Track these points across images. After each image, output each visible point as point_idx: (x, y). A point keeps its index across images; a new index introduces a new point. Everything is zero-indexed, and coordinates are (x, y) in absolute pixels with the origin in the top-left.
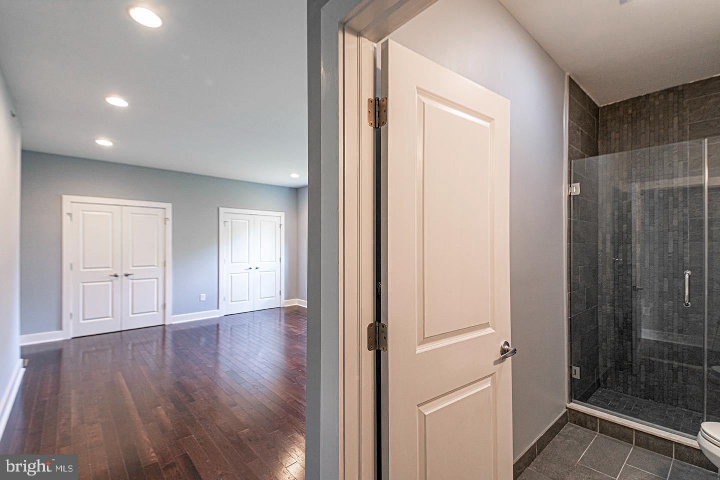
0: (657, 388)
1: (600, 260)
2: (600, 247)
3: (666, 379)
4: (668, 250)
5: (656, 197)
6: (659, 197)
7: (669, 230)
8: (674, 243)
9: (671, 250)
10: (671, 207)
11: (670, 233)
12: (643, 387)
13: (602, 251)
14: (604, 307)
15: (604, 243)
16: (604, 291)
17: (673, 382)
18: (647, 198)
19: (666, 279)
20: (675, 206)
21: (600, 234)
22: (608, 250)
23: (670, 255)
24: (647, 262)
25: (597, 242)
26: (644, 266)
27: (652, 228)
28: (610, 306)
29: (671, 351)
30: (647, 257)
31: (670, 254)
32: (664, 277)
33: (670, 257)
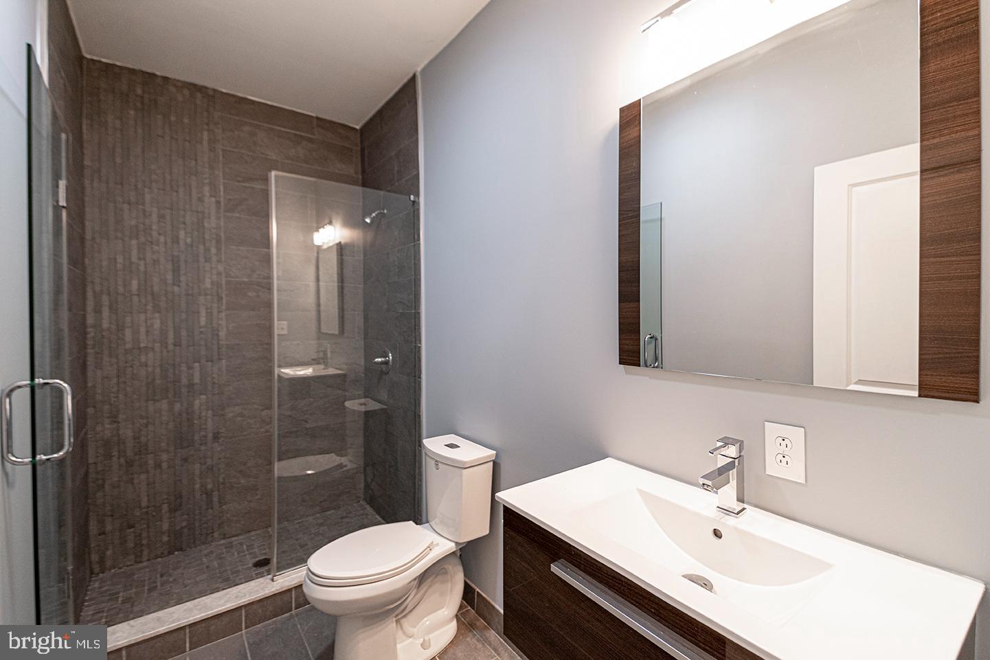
0: (185, 530)
1: (90, 342)
2: (90, 320)
3: (197, 512)
4: (199, 323)
5: (182, 243)
6: (186, 244)
7: (199, 294)
8: (207, 313)
9: (203, 321)
10: (202, 259)
11: (202, 299)
12: (165, 539)
13: (94, 326)
14: (99, 428)
15: (98, 311)
16: (99, 397)
17: (207, 509)
18: (169, 240)
19: (197, 364)
20: (208, 260)
21: (90, 294)
22: (105, 325)
23: (202, 330)
24: (171, 340)
25: (84, 309)
26: (166, 347)
27: (176, 289)
28: (111, 423)
29: (204, 467)
30: (171, 335)
31: (202, 327)
32: (195, 362)
33: (201, 332)
